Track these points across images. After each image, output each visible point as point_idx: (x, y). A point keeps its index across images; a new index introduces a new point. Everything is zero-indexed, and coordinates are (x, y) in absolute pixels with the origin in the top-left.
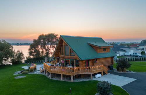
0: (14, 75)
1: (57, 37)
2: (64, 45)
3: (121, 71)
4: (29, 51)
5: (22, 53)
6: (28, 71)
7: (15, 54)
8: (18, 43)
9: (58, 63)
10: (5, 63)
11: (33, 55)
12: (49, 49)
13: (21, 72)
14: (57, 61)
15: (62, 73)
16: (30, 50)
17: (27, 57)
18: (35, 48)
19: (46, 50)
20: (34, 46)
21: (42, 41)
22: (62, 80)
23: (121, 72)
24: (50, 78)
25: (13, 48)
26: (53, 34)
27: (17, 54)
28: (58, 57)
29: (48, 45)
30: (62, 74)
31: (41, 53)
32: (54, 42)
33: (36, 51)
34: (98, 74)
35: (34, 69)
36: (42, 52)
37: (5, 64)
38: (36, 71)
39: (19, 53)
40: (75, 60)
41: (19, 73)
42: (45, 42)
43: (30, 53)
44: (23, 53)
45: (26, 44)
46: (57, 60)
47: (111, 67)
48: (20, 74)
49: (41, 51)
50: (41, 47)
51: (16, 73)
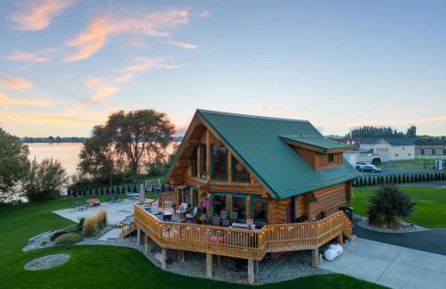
0: (25, 250)
1: (160, 121)
2: (208, 145)
3: (385, 226)
4: (82, 160)
5: (58, 166)
6: (76, 232)
7: (37, 170)
9: (185, 205)
10: (6, 198)
11: (94, 172)
12: (138, 155)
13: (53, 239)
14: (181, 197)
15: (209, 248)
16: (83, 156)
17: (74, 178)
18: (97, 151)
19: (130, 155)
20: (96, 144)
21: (119, 130)
22: (209, 275)
23: (385, 229)
24: (164, 267)
25: (27, 151)
26: (152, 112)
27: (42, 171)
28: (183, 184)
29: (137, 142)
30: (210, 253)
31: (115, 164)
32: (152, 135)
33: (101, 158)
34: (332, 246)
35: (99, 223)
36: (119, 161)
37: (6, 201)
38: (107, 228)
39: (51, 167)
40: (248, 198)
41: (44, 243)
42: (129, 135)
43: (85, 166)
44: (63, 166)
45: (73, 138)
46: (180, 193)
48: (51, 244)
49: (115, 158)
50: (116, 147)
51: (33, 241)
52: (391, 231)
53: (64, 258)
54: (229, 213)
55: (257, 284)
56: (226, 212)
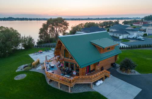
0: (16, 71)
4: (40, 35)
6: (30, 66)
7: (26, 39)
8: (37, 19)
13: (24, 68)
23: (124, 73)
24: (48, 83)
26: (61, 18)
30: (59, 82)
35: (37, 64)
38: (40, 65)
41: (21, 69)
43: (41, 37)
47: (114, 65)
48: (23, 70)
51: (19, 68)
52: (126, 74)
53: (25, 75)
54: (69, 68)
55: (71, 93)
56: (68, 68)
